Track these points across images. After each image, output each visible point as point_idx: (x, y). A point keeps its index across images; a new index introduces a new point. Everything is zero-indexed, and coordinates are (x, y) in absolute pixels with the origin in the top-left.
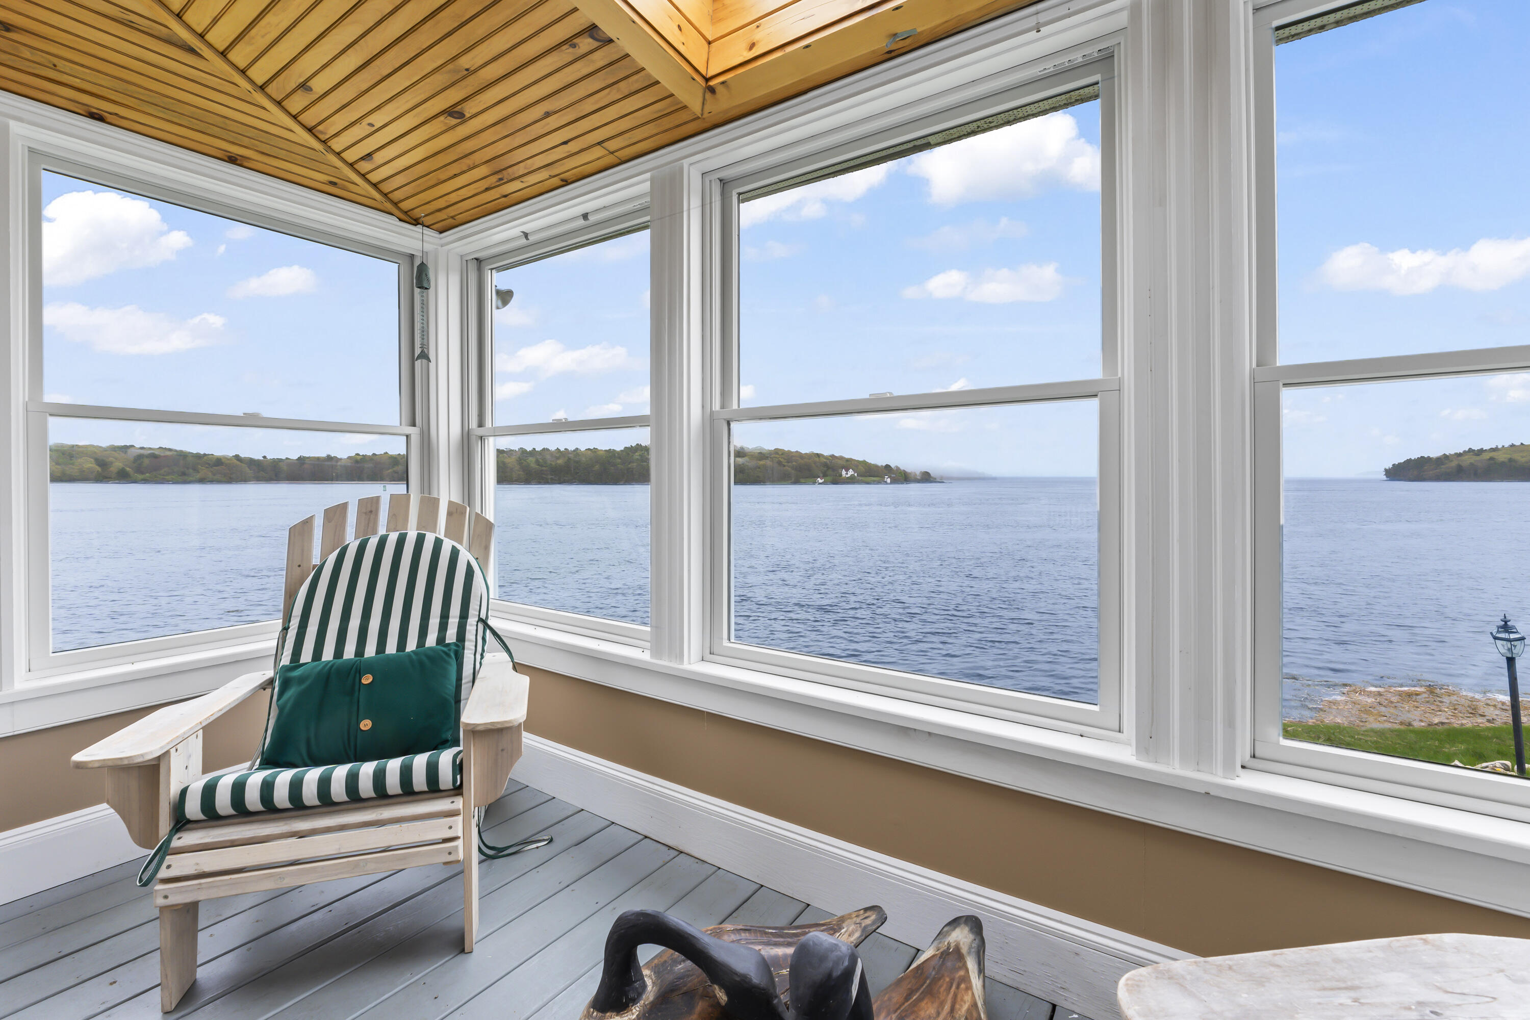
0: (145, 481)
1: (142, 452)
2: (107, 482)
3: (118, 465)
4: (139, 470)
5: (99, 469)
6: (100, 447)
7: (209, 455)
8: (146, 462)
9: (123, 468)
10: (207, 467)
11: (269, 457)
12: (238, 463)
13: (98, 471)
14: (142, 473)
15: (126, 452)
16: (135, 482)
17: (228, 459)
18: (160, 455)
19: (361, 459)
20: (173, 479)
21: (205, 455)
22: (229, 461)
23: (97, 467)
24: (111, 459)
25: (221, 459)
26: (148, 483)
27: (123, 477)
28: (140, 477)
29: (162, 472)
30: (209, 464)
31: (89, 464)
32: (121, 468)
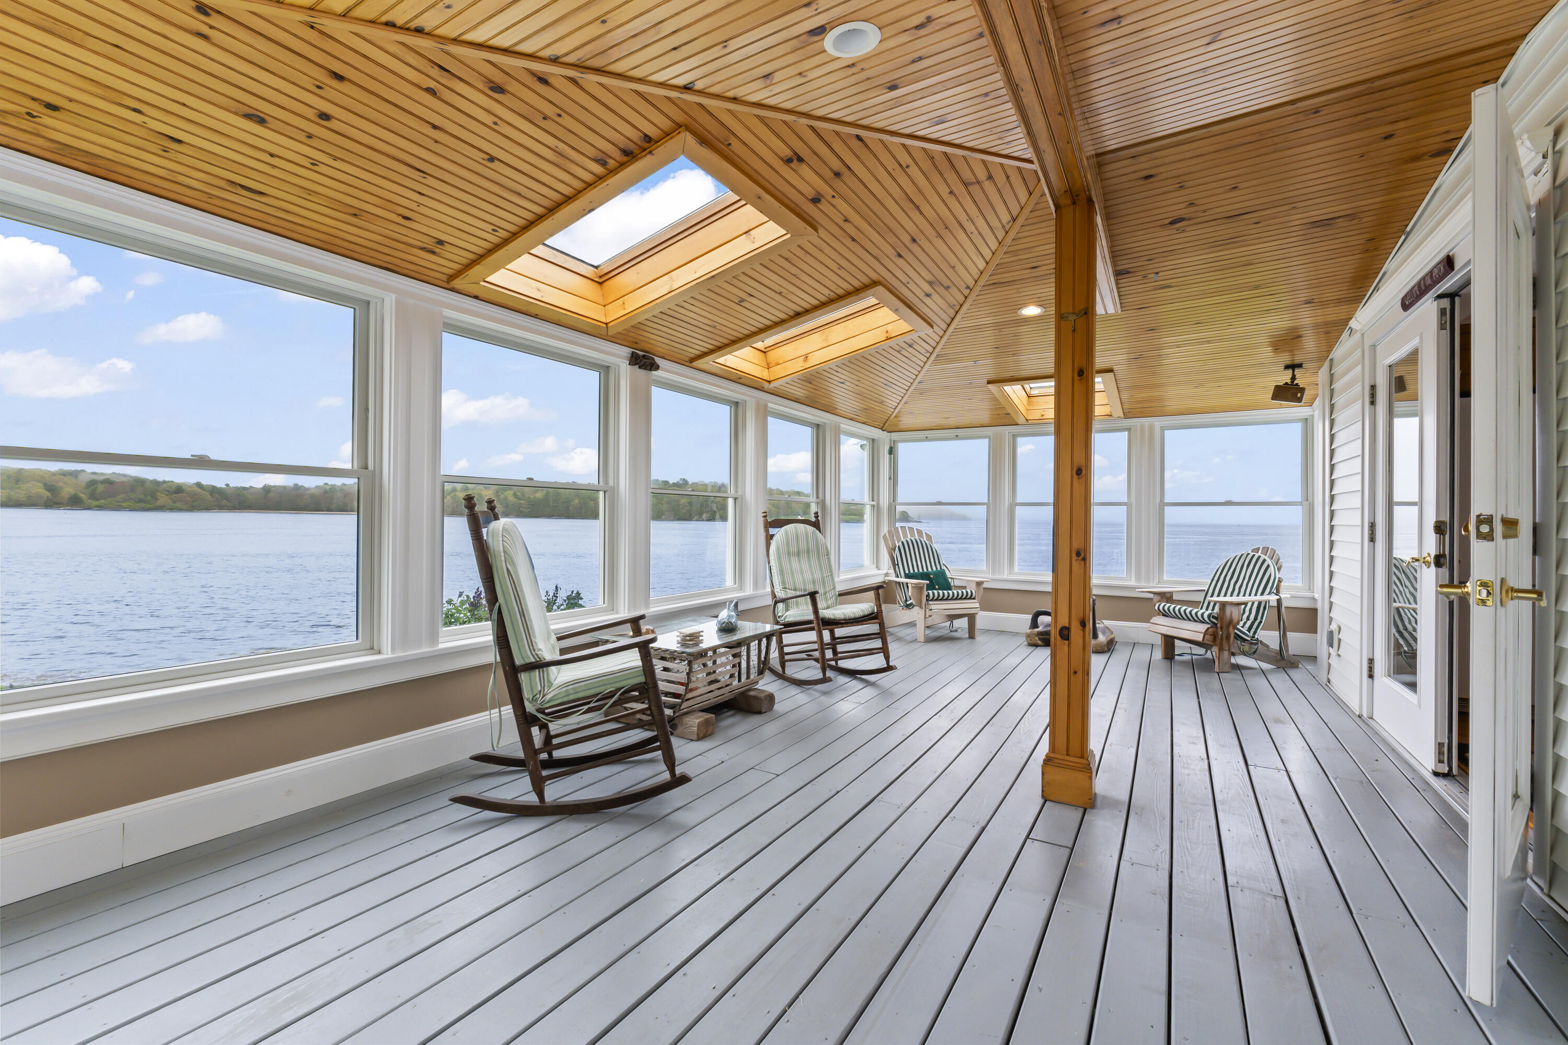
0: (100, 508)
1: (95, 477)
2: (59, 508)
3: (67, 491)
4: (93, 496)
5: (48, 494)
6: (50, 471)
7: (169, 482)
8: (101, 488)
9: (76, 494)
10: (166, 495)
11: (231, 486)
12: (199, 490)
13: (48, 497)
14: (97, 499)
15: (76, 477)
16: (89, 508)
17: (190, 487)
18: (115, 481)
19: (330, 489)
20: (130, 506)
21: (164, 482)
22: (189, 489)
23: (46, 492)
24: (60, 484)
25: (181, 487)
26: (103, 510)
27: (75, 503)
28: (94, 503)
29: (119, 498)
30: (169, 491)
31: (38, 489)
32: (73, 493)
